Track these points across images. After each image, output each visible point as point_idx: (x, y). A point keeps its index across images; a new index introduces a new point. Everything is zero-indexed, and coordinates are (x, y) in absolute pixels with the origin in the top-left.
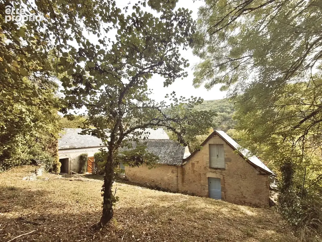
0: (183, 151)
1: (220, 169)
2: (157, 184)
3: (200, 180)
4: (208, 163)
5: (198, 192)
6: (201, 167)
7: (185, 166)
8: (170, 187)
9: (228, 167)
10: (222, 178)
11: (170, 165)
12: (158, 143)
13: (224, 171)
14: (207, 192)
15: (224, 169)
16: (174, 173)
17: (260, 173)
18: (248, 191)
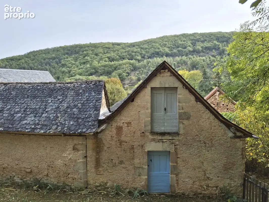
0: (97, 104)
1: (169, 134)
2: (39, 177)
3: (133, 159)
4: (149, 123)
5: (128, 182)
6: (134, 133)
7: (102, 134)
8: (70, 180)
9: (184, 128)
10: (173, 151)
11: (70, 135)
12: (38, 90)
13: (177, 138)
14: (146, 179)
15: (177, 134)
16: (78, 150)
17: (234, 135)
18: (214, 167)
